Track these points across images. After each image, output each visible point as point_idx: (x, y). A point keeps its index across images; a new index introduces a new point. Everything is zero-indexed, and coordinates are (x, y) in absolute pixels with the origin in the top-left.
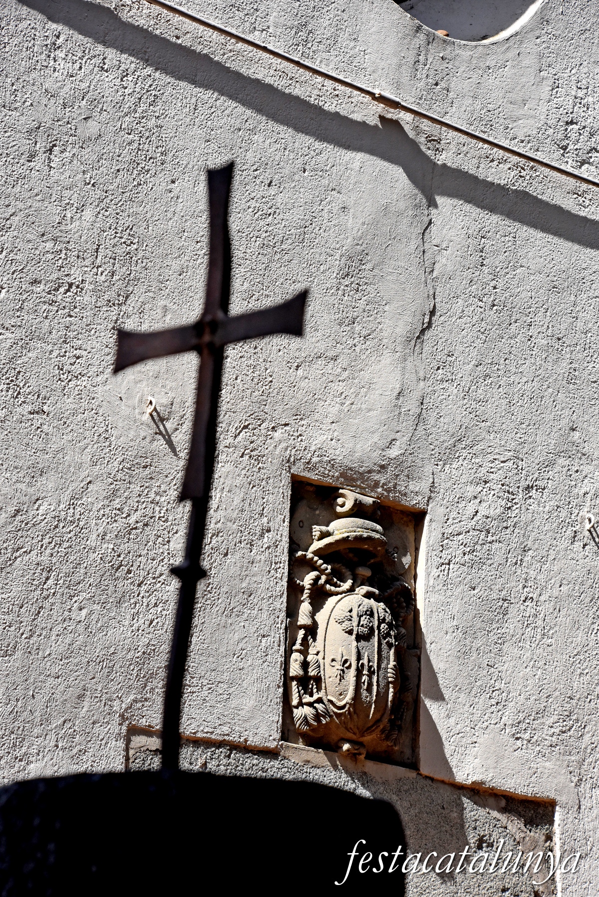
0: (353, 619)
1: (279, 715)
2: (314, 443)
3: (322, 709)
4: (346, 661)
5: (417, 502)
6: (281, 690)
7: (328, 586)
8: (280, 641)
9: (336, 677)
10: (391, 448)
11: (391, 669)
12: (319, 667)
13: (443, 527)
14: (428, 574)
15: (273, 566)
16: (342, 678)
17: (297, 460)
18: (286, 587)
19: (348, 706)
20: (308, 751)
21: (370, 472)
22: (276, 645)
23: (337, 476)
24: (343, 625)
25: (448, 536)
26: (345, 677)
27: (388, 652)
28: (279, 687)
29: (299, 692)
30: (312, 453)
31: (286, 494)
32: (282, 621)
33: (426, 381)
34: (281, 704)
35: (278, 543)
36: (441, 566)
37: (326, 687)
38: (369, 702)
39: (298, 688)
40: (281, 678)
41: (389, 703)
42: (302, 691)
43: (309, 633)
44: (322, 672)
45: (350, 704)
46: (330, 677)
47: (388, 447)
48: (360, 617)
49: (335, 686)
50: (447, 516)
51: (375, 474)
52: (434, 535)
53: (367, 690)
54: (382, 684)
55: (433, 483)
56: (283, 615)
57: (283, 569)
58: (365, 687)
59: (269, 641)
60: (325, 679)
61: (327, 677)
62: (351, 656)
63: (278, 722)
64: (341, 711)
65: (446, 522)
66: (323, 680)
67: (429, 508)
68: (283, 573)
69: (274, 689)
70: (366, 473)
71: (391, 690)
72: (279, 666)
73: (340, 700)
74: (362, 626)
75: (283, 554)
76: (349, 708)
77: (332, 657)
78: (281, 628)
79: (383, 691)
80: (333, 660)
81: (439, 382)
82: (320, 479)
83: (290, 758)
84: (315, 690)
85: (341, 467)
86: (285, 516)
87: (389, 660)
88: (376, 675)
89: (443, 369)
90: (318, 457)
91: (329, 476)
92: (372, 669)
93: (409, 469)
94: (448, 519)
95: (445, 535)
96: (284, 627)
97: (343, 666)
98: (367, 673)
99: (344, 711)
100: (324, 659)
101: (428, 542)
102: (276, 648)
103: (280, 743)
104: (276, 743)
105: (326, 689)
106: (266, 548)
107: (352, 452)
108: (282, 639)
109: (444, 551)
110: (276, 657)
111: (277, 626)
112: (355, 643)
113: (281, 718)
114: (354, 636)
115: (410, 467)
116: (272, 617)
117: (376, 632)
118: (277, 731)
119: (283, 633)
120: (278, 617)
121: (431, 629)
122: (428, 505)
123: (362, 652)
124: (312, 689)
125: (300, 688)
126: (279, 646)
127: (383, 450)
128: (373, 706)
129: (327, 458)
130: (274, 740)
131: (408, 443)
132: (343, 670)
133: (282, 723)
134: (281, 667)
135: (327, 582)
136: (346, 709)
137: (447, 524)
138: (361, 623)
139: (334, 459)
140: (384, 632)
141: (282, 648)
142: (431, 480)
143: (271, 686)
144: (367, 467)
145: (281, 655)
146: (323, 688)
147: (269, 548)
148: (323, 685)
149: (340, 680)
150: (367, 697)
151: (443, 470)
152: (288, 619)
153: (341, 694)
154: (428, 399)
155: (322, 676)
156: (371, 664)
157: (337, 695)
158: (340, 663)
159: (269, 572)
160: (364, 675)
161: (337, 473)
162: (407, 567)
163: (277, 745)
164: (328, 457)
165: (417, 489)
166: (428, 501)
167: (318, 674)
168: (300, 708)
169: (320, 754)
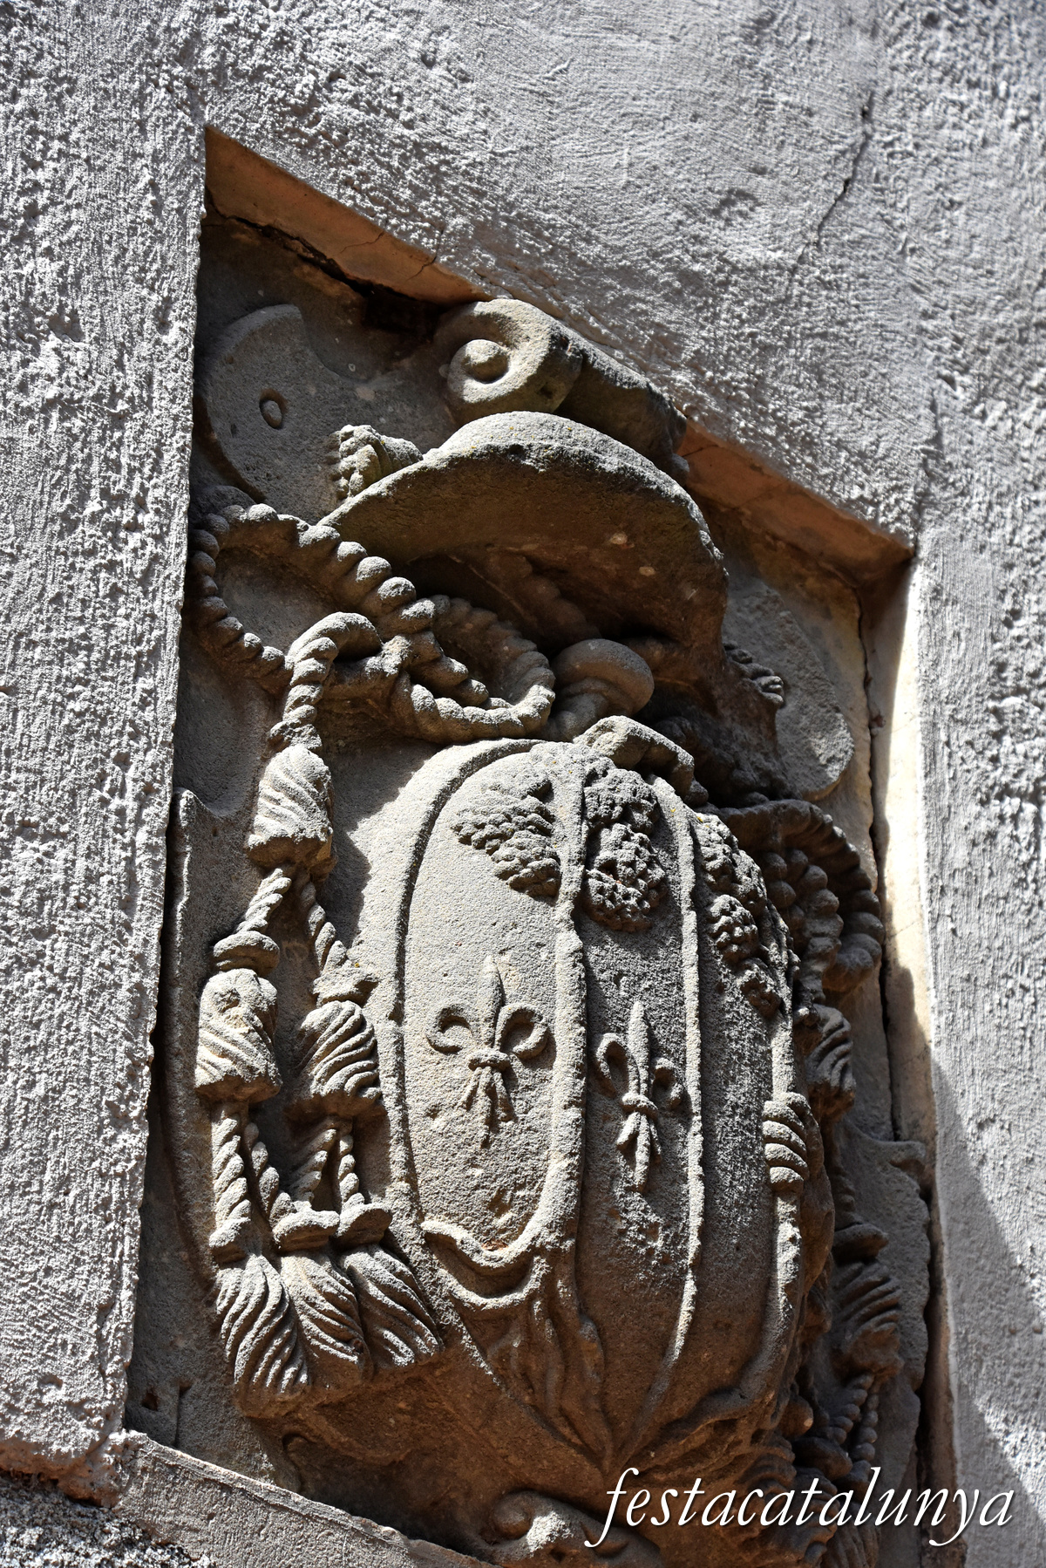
0: (557, 829)
1: (115, 1274)
2: (331, 35)
3: (387, 1277)
4: (521, 1023)
5: (867, 494)
6: (134, 1141)
7: (419, 693)
8: (132, 882)
9: (469, 1104)
10: (728, 221)
11: (781, 1119)
12: (372, 1053)
13: (994, 640)
14: (940, 819)
15: (93, 506)
16: (500, 1110)
17: (238, 75)
18: (173, 632)
19: (539, 1268)
20: (308, 1518)
21: (628, 275)
22: (105, 895)
23: (462, 234)
24: (503, 851)
25: (1024, 683)
26: (519, 1107)
27: (757, 1039)
28: (120, 1121)
29: (247, 1171)
30: (323, 76)
31: (172, 203)
32: (149, 790)
33: (880, 41)
34: (135, 1218)
35: (122, 406)
36: (1000, 797)
37: (409, 1164)
38: (665, 1260)
39: (243, 1151)
40: (132, 1077)
41: (782, 1298)
42: (271, 1173)
43: (310, 893)
44: (388, 1086)
45: (554, 1256)
46: (433, 1113)
47: (716, 213)
48: (598, 825)
49: (462, 1156)
50: (1008, 599)
51: (656, 298)
52: (954, 656)
53: (647, 1190)
54: (736, 1185)
55: (936, 439)
56: (151, 759)
57: (159, 539)
58: (638, 1174)
59: (58, 862)
60: (404, 1121)
61: (416, 1108)
62: (549, 1001)
63: (104, 1311)
64: (505, 1300)
65: (1008, 624)
66: (395, 1127)
67: (927, 539)
68: (155, 559)
69: (88, 1124)
70: (609, 272)
71: (787, 1231)
72: (123, 1011)
73: (495, 1239)
74: (610, 867)
75: (156, 468)
76: (548, 1280)
77: (444, 1003)
78: (138, 822)
79: (744, 1220)
80: (449, 1018)
81: (936, 74)
82: (370, 211)
83: (186, 1541)
84: (348, 1182)
85: (479, 194)
86: (168, 302)
87: (767, 1078)
88: (696, 1126)
89: (950, 29)
90: (354, 102)
91: (414, 214)
92: (675, 1092)
93: (820, 342)
94: (1016, 614)
95: (1009, 674)
96: (159, 823)
97: (506, 1046)
98: (644, 1100)
99: (519, 1296)
100: (397, 1015)
101: (927, 682)
102: (104, 909)
103: (118, 1437)
104: (86, 1432)
105: (411, 1177)
106: (49, 405)
107: (538, 156)
108: (145, 876)
109: (1007, 740)
110: (105, 957)
111: (116, 803)
112: (569, 941)
113: (125, 1294)
114: (564, 908)
115: (824, 336)
116: (83, 751)
117: (690, 921)
118: (99, 1360)
119: (151, 848)
120: (123, 761)
121: (974, 1060)
122: (919, 528)
123: (614, 995)
124: (330, 1168)
125: (259, 1155)
126: (127, 905)
127: (690, 211)
128: (690, 1289)
129: (400, 130)
130: (77, 1409)
131: (813, 236)
132: (505, 1070)
133: (137, 1320)
134: (137, 1016)
135: (413, 670)
136: (532, 1284)
137: (1015, 632)
138: (604, 854)
139: (445, 150)
140: (728, 928)
141: (146, 927)
142: (927, 430)
143: (67, 1099)
144: (616, 250)
145: (141, 958)
146: (397, 1171)
147: (67, 407)
148: (397, 1154)
149: (492, 1123)
150: (651, 1232)
151: (977, 410)
152: (187, 794)
153: (497, 1205)
154: (893, 111)
155: (389, 1102)
156: (663, 1062)
157: (478, 1207)
158: (485, 1029)
159: (70, 525)
160: (627, 1110)
161: (460, 221)
162: (834, 772)
163: (95, 1448)
164: (409, 125)
165: (865, 442)
166: (919, 509)
167: (361, 1086)
168: (255, 1262)
169: (386, 1554)
